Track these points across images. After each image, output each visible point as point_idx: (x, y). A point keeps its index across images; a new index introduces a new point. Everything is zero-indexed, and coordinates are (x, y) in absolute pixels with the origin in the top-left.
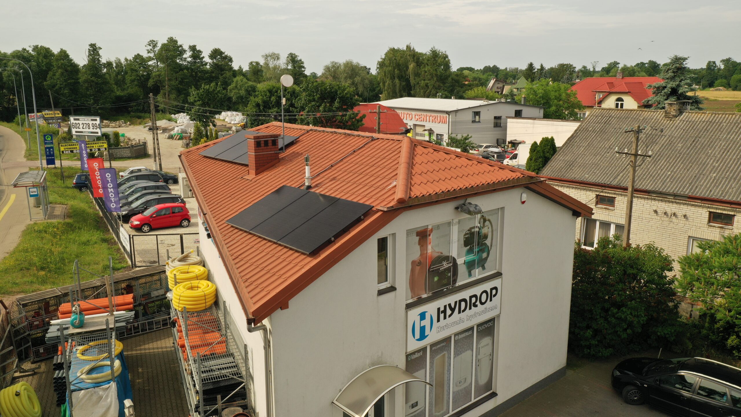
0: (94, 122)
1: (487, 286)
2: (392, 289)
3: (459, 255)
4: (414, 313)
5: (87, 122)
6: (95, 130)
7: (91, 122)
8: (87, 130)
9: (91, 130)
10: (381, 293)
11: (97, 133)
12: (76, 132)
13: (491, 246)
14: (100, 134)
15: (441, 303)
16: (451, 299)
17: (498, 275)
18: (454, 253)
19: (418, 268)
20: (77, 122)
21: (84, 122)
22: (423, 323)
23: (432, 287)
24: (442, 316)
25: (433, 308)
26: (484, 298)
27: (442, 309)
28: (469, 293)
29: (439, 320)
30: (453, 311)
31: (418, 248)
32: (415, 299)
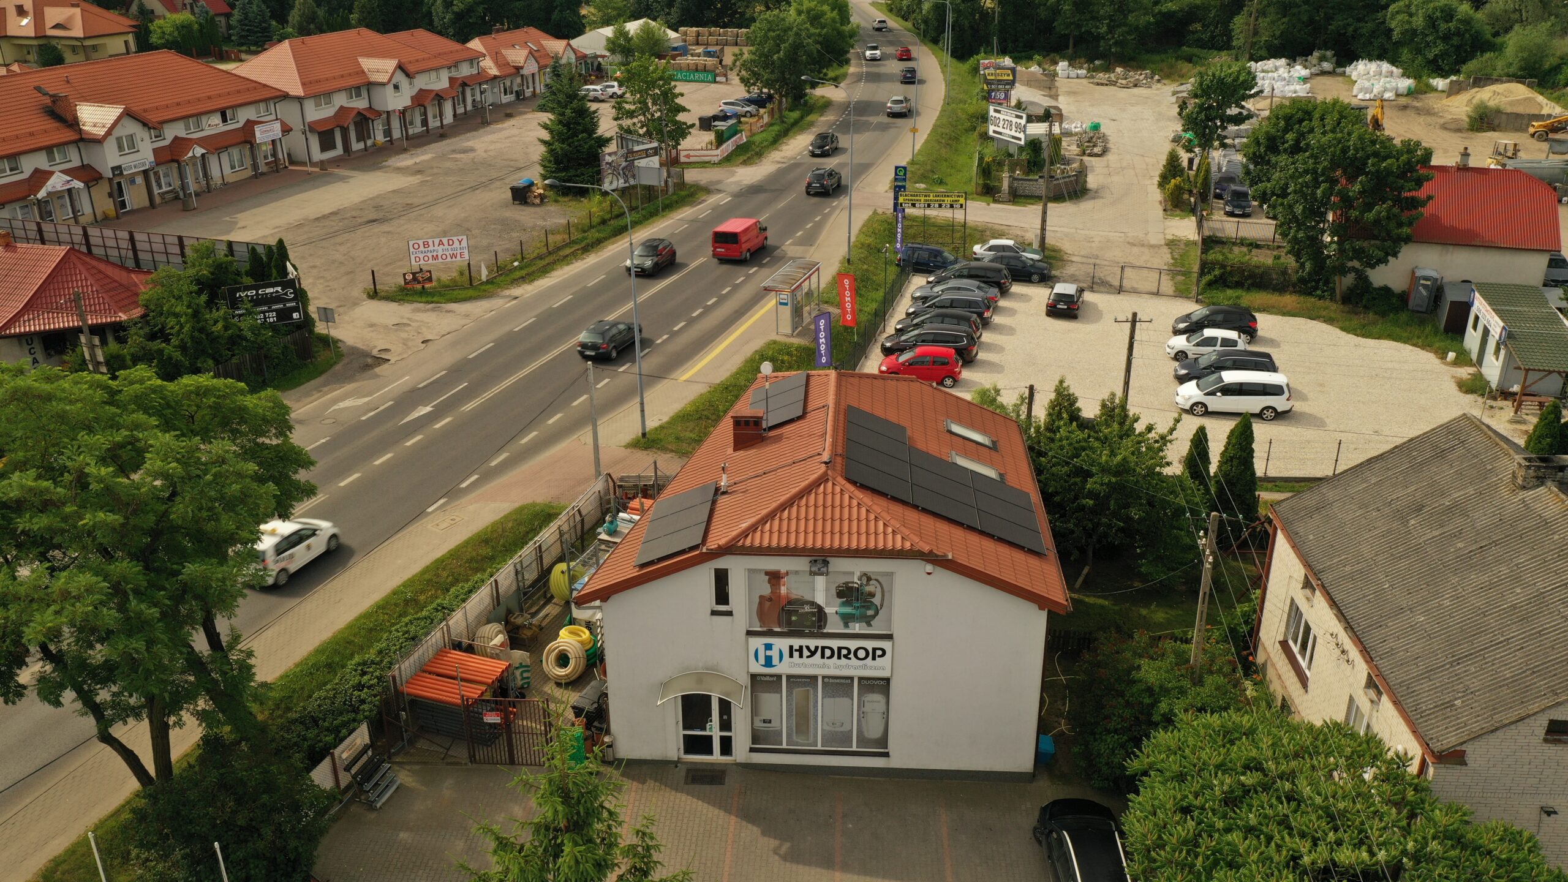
0: (1019, 121)
1: (870, 645)
2: (729, 613)
3: (828, 604)
4: (758, 643)
5: (1010, 119)
6: (1017, 135)
7: (1015, 120)
8: (1007, 131)
9: (1013, 133)
10: (714, 613)
11: (1020, 139)
12: (995, 132)
13: (882, 606)
14: (1022, 143)
15: (796, 642)
16: (813, 643)
17: (889, 637)
18: (820, 599)
19: (768, 604)
20: (997, 115)
21: (1006, 118)
22: (769, 653)
23: (789, 623)
24: (796, 654)
25: (782, 644)
26: (861, 654)
27: (796, 647)
28: (835, 644)
29: (791, 656)
30: (813, 654)
31: (768, 586)
32: (765, 629)
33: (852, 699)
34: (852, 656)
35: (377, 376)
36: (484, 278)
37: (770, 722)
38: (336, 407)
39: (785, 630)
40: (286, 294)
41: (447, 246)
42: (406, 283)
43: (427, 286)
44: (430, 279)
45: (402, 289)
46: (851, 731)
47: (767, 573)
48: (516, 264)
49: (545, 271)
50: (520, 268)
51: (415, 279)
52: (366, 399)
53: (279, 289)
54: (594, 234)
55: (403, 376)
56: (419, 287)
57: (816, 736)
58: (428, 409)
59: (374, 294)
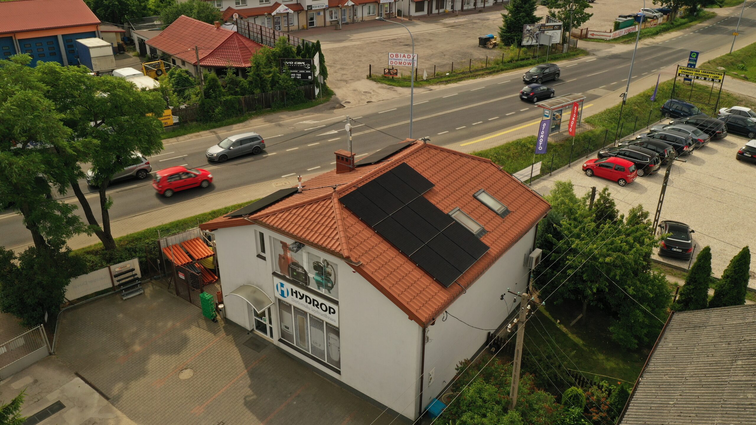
1: (328, 304)
2: (264, 258)
3: (309, 271)
4: (277, 281)
10: (258, 256)
13: (335, 283)
15: (295, 288)
16: (302, 291)
17: (336, 303)
18: (306, 267)
19: (283, 260)
22: (282, 289)
23: (293, 276)
24: (294, 294)
25: (288, 286)
26: (324, 307)
27: (294, 291)
28: (312, 296)
29: (292, 295)
30: (302, 298)
31: (282, 250)
32: (282, 274)
33: (324, 332)
34: (319, 306)
35: (333, 113)
36: (425, 78)
37: (288, 328)
38: (301, 122)
39: (291, 279)
40: (306, 66)
41: (407, 58)
42: (385, 74)
43: (395, 77)
44: (396, 74)
45: (383, 76)
46: (324, 351)
47: (281, 242)
48: (448, 74)
49: (460, 79)
50: (449, 76)
51: (389, 72)
52: (316, 122)
53: (304, 63)
54: (502, 66)
55: (343, 115)
56: (391, 77)
57: (308, 346)
58: (336, 132)
59: (370, 77)
